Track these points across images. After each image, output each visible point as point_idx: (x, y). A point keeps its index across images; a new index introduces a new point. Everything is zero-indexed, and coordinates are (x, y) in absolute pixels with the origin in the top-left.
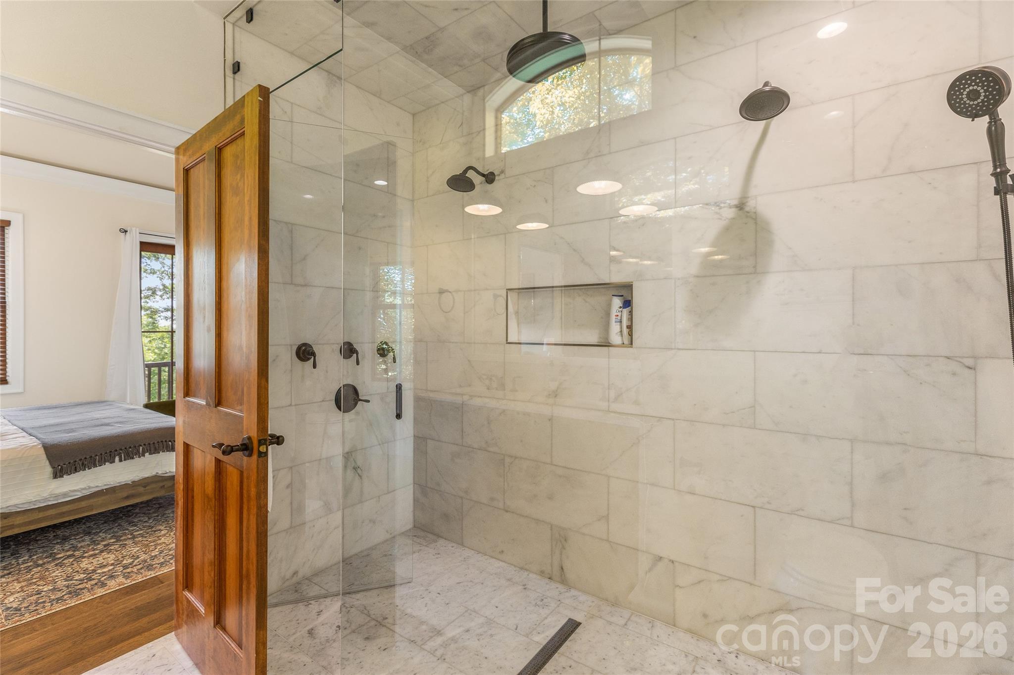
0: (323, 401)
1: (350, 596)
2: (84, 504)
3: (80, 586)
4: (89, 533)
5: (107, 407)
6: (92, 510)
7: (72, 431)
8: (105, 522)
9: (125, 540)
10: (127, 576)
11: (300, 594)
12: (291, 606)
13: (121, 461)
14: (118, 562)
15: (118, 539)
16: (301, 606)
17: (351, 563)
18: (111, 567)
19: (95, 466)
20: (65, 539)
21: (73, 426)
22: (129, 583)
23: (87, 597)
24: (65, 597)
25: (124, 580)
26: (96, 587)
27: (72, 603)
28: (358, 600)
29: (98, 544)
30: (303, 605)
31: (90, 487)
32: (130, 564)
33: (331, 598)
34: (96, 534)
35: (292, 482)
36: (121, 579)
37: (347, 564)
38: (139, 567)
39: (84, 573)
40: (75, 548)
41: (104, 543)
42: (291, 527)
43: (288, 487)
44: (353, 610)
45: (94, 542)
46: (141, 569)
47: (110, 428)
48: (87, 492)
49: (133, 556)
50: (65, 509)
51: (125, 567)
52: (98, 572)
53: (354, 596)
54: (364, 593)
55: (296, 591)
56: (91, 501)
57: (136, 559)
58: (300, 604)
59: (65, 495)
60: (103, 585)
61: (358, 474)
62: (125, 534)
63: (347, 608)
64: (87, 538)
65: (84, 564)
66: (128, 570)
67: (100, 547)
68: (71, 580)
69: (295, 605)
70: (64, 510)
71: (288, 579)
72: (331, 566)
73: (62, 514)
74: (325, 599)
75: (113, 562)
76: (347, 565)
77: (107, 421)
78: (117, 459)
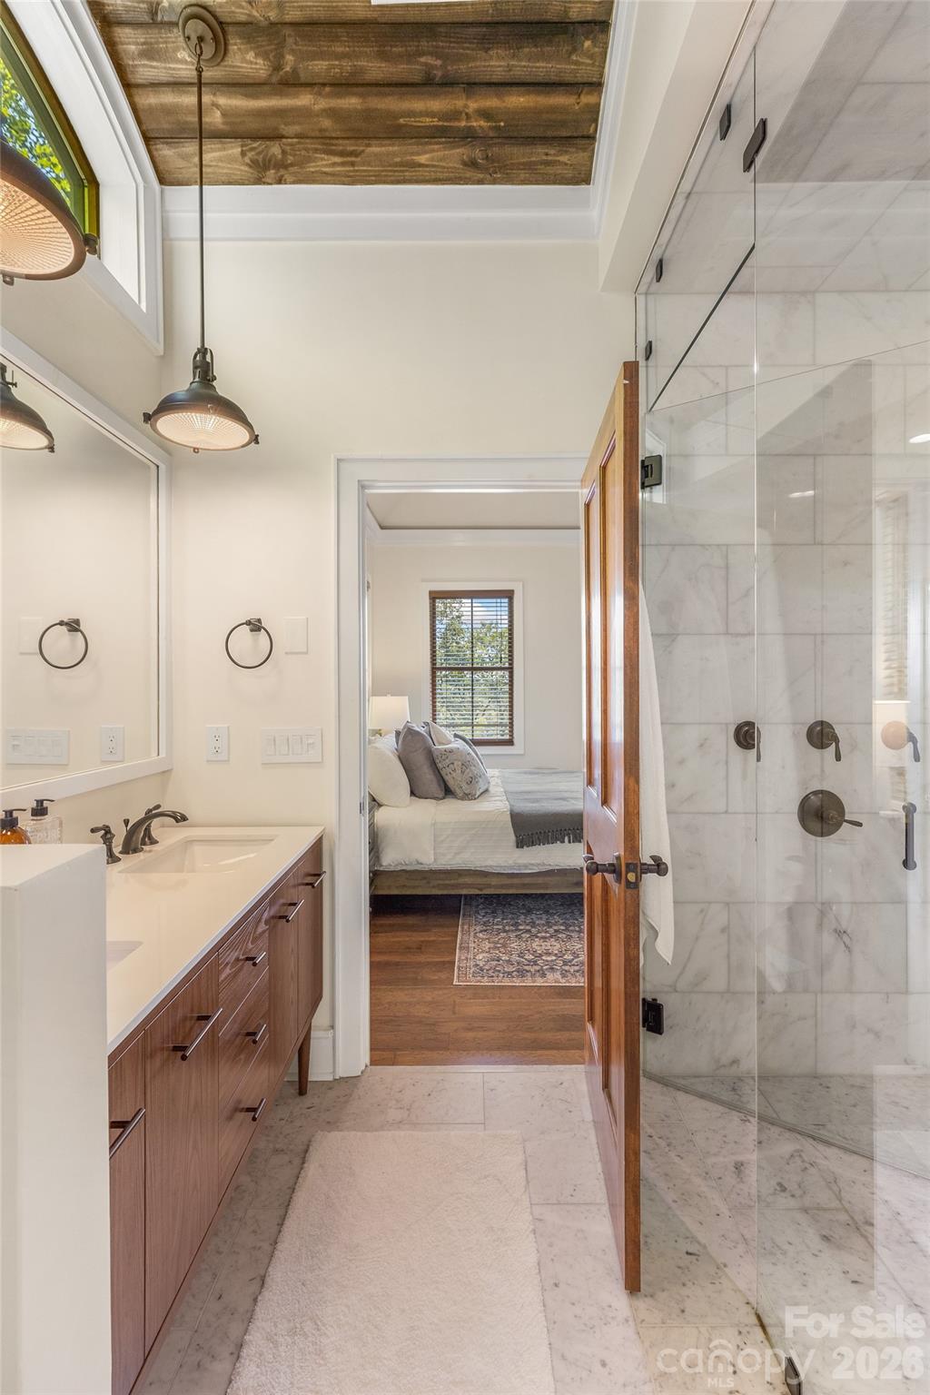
0: (777, 812)
1: (814, 1143)
2: (540, 880)
3: (526, 968)
4: (547, 912)
5: (575, 779)
6: (547, 888)
7: (537, 801)
8: (562, 905)
9: (573, 931)
10: (564, 976)
11: (737, 1097)
12: (721, 1108)
13: (569, 842)
14: (560, 955)
15: (567, 926)
16: (735, 1116)
17: (828, 1087)
18: (554, 958)
19: (548, 843)
20: (529, 911)
21: (539, 796)
22: (563, 983)
23: (528, 982)
24: (515, 973)
25: (560, 977)
26: (538, 974)
27: (517, 982)
28: (826, 1158)
29: (551, 927)
30: (739, 1117)
31: (544, 864)
32: (570, 962)
33: (782, 1130)
34: (552, 915)
35: (729, 925)
36: (558, 975)
37: (821, 1085)
38: (577, 968)
39: (533, 955)
40: (533, 924)
41: (556, 928)
42: (728, 991)
43: (723, 931)
44: (812, 1170)
45: (548, 924)
46: (578, 971)
47: (565, 803)
48: (543, 869)
49: (574, 953)
50: (527, 880)
51: (565, 963)
52: (544, 958)
53: (821, 1147)
54: (841, 1153)
55: (734, 1090)
56: (548, 879)
57: (576, 957)
58: (734, 1112)
59: (526, 866)
60: (543, 975)
61: (845, 943)
62: (574, 925)
63: (803, 1161)
64: (544, 916)
65: (536, 944)
66: (567, 968)
67: (551, 930)
68: (522, 957)
69: (727, 1110)
70: (526, 882)
71: (724, 1066)
72: (793, 1077)
73: (524, 886)
74: (769, 1126)
75: (556, 952)
76: (820, 1087)
77: (566, 795)
78: (566, 839)
